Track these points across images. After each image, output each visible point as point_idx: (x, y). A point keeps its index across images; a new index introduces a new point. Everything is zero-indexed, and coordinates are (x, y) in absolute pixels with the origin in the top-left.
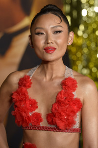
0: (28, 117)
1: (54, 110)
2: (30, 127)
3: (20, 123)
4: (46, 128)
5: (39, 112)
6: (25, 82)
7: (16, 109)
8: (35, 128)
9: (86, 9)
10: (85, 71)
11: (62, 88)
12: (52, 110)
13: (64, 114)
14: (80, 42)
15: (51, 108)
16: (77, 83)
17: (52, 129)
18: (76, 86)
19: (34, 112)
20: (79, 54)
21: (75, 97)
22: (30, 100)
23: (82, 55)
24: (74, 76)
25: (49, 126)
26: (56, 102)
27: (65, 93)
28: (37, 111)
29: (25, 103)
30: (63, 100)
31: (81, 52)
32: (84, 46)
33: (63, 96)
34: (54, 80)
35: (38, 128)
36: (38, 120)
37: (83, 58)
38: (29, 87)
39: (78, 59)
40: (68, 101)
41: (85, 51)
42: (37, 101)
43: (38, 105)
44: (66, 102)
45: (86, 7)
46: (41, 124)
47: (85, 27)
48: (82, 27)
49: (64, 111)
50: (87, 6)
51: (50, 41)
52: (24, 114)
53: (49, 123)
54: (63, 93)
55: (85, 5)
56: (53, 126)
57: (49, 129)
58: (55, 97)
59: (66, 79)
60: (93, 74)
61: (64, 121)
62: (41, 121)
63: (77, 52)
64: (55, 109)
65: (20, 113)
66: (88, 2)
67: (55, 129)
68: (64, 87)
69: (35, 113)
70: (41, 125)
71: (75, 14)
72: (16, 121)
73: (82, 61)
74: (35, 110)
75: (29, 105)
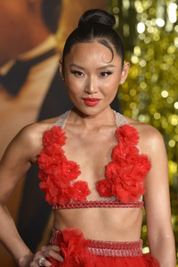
1: (109, 173)
4: (97, 204)
5: (83, 180)
7: (48, 178)
8: (79, 205)
9: (144, 22)
10: (143, 119)
11: (118, 140)
12: (106, 174)
14: (135, 73)
16: (138, 133)
19: (76, 180)
20: (133, 92)
23: (138, 93)
26: (112, 162)
28: (80, 178)
30: (123, 157)
31: (136, 89)
32: (141, 79)
33: (122, 151)
35: (83, 204)
36: (83, 192)
37: (140, 97)
39: (132, 100)
40: (132, 159)
41: (143, 86)
42: (78, 163)
45: (143, 19)
48: (137, 51)
50: (144, 17)
51: (92, 89)
55: (142, 16)
57: (101, 204)
60: (155, 122)
63: (130, 89)
66: (147, 11)
67: (111, 204)
68: (121, 138)
69: (78, 182)
70: (89, 200)
73: (138, 103)
74: (76, 178)
75: (66, 170)
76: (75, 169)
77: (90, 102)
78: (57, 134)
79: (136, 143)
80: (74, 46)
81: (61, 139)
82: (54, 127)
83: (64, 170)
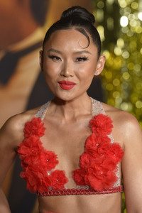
0: (47, 179)
1: (83, 163)
2: (50, 193)
3: (35, 188)
4: (74, 191)
5: (61, 170)
6: (34, 128)
7: (27, 169)
8: (58, 192)
9: (127, 16)
10: (126, 107)
11: (91, 131)
12: (80, 164)
13: (99, 169)
14: (118, 64)
15: (78, 162)
16: (112, 122)
17: (82, 191)
18: (112, 126)
19: (54, 170)
20: (116, 82)
21: (112, 142)
22: (46, 153)
23: (121, 83)
24: (107, 111)
25: (78, 187)
26: (85, 153)
27: (97, 137)
28: (57, 168)
29: (40, 158)
30: (95, 148)
31: (119, 79)
32: (123, 70)
33: (94, 142)
34: (77, 121)
35: (62, 192)
36: (60, 181)
37: (123, 87)
38: (42, 134)
39: (115, 89)
40: (103, 149)
41: (126, 76)
42: (56, 153)
43: (59, 159)
44: (101, 150)
45: (126, 13)
46: (67, 186)
47: (125, 42)
48: (120, 43)
49: (99, 165)
50: (127, 11)
51: (68, 73)
52: (40, 175)
53: (78, 183)
54: (93, 138)
55: (125, 10)
56: (84, 188)
57: (78, 191)
58: (83, 145)
59: (95, 117)
60: (137, 111)
61: (100, 178)
62: (65, 181)
63: (113, 79)
64: (86, 163)
65: (33, 174)
66: (129, 6)
67: (87, 191)
68: (94, 128)
70: (66, 188)
71: (110, 23)
72: (28, 185)
73: (120, 92)
74: (54, 167)
75: (44, 161)
76: (52, 159)
77: (65, 85)
78: (36, 125)
79: (109, 132)
80: (53, 34)
81: (40, 130)
82: (34, 119)
83: (43, 160)
